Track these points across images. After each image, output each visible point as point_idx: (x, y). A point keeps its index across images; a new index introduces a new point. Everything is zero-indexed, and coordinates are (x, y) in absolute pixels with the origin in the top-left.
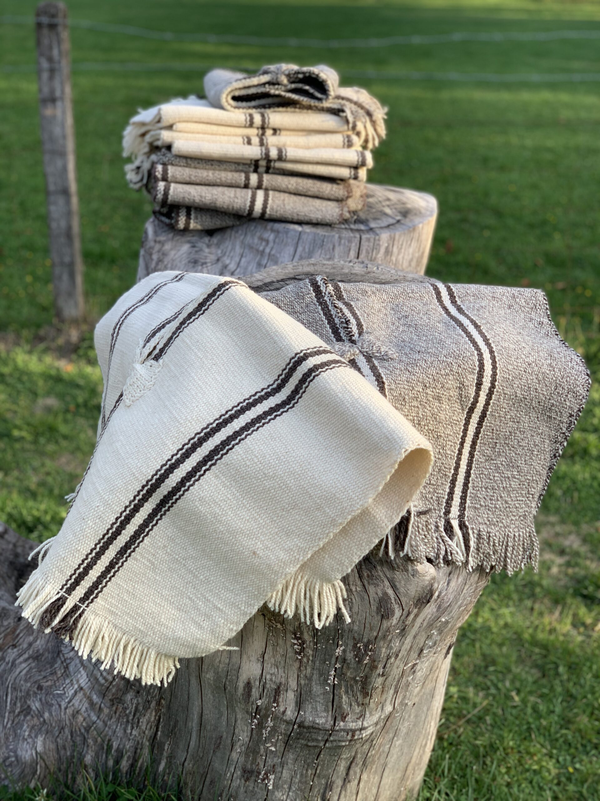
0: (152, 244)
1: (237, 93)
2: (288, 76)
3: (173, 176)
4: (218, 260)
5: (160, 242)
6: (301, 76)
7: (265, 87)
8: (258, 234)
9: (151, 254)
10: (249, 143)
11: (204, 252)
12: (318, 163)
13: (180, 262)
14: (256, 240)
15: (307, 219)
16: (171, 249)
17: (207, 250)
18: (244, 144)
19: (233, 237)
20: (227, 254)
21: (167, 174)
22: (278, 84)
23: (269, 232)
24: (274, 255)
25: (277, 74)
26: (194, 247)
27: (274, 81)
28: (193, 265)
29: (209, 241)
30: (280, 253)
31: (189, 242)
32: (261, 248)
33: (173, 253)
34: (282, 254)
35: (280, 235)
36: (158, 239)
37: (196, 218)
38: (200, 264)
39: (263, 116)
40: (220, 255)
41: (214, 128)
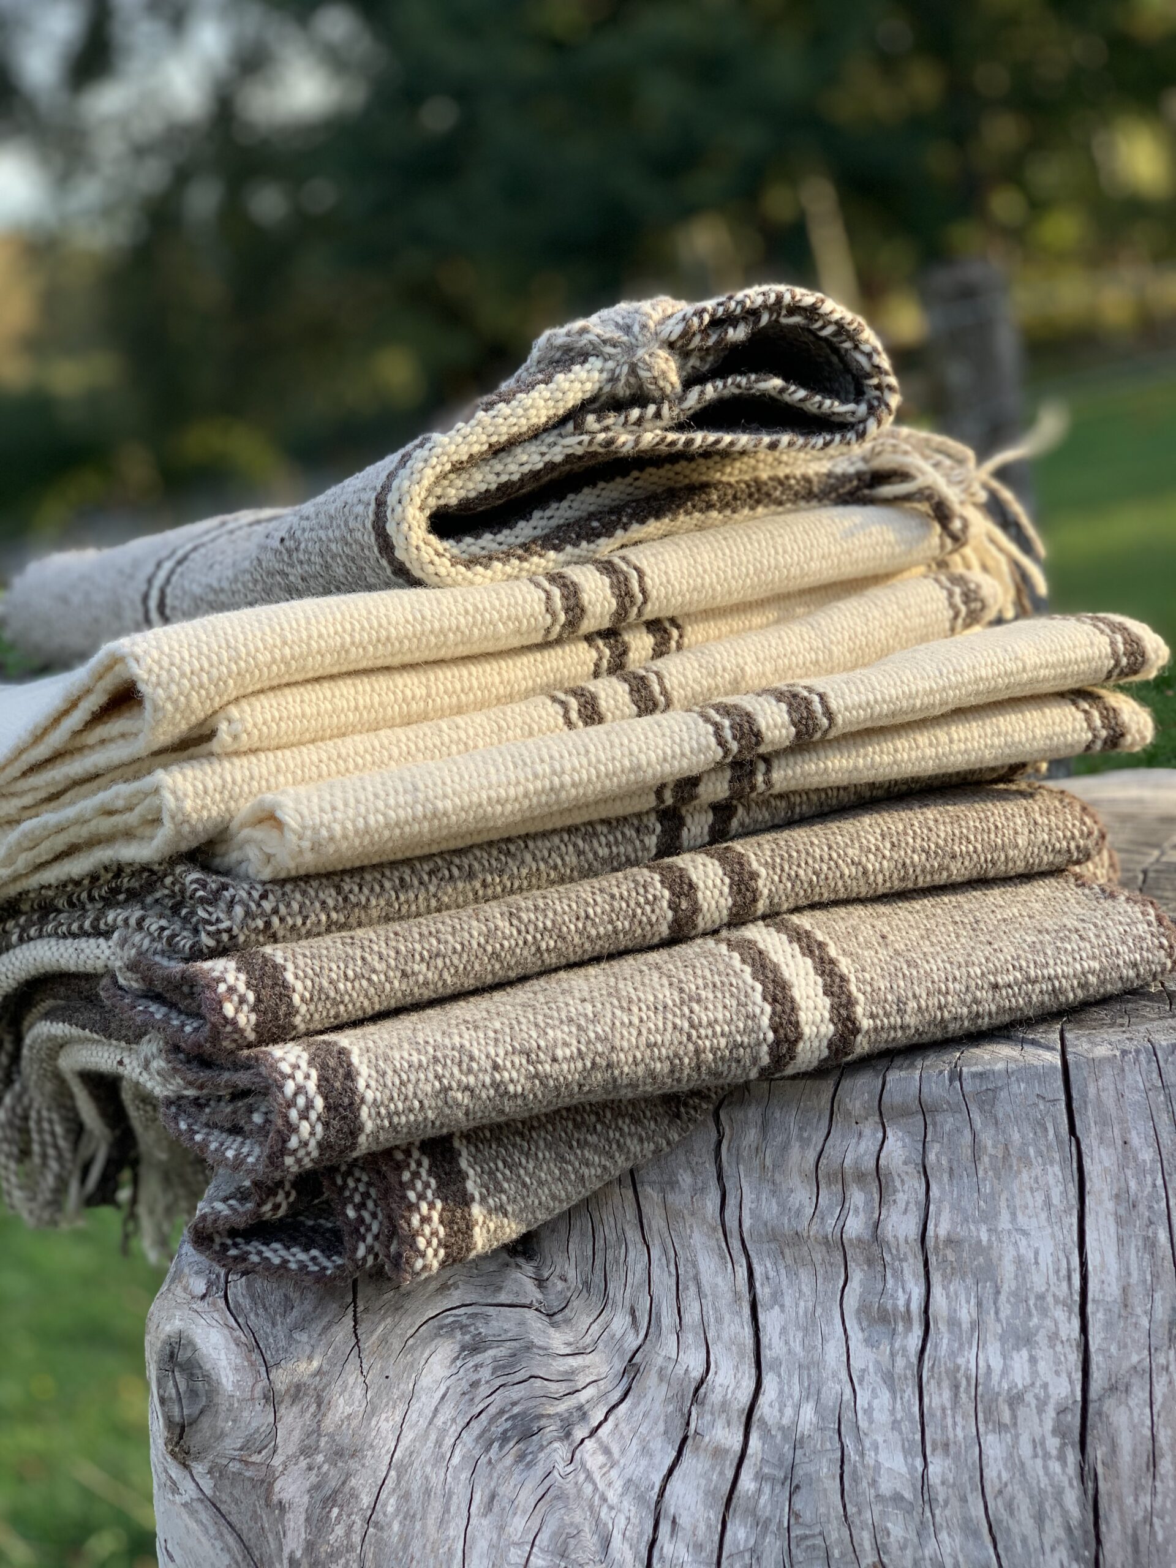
0: (257, 1418)
1: (453, 496)
2: (678, 347)
3: (318, 995)
4: (632, 1369)
5: (297, 1392)
6: (737, 334)
7: (579, 428)
8: (800, 1157)
9: (265, 1484)
10: (592, 714)
11: (547, 1353)
12: (960, 713)
13: (441, 1460)
14: (801, 1196)
15: (1037, 994)
16: (372, 1410)
17: (558, 1340)
18: (569, 723)
19: (656, 1220)
20: (668, 1319)
21: (284, 991)
22: (640, 399)
23: (870, 1131)
24: (951, 1241)
25: (631, 349)
26: (474, 1347)
27: (622, 390)
28: (512, 1449)
29: (541, 1283)
30: (989, 1217)
31: (441, 1328)
32: (856, 1226)
33: (385, 1424)
34: (1004, 1222)
35: (948, 1122)
36: (282, 1379)
37: (492, 1187)
38: (552, 1429)
39: (608, 568)
40: (632, 1341)
41: (410, 684)
